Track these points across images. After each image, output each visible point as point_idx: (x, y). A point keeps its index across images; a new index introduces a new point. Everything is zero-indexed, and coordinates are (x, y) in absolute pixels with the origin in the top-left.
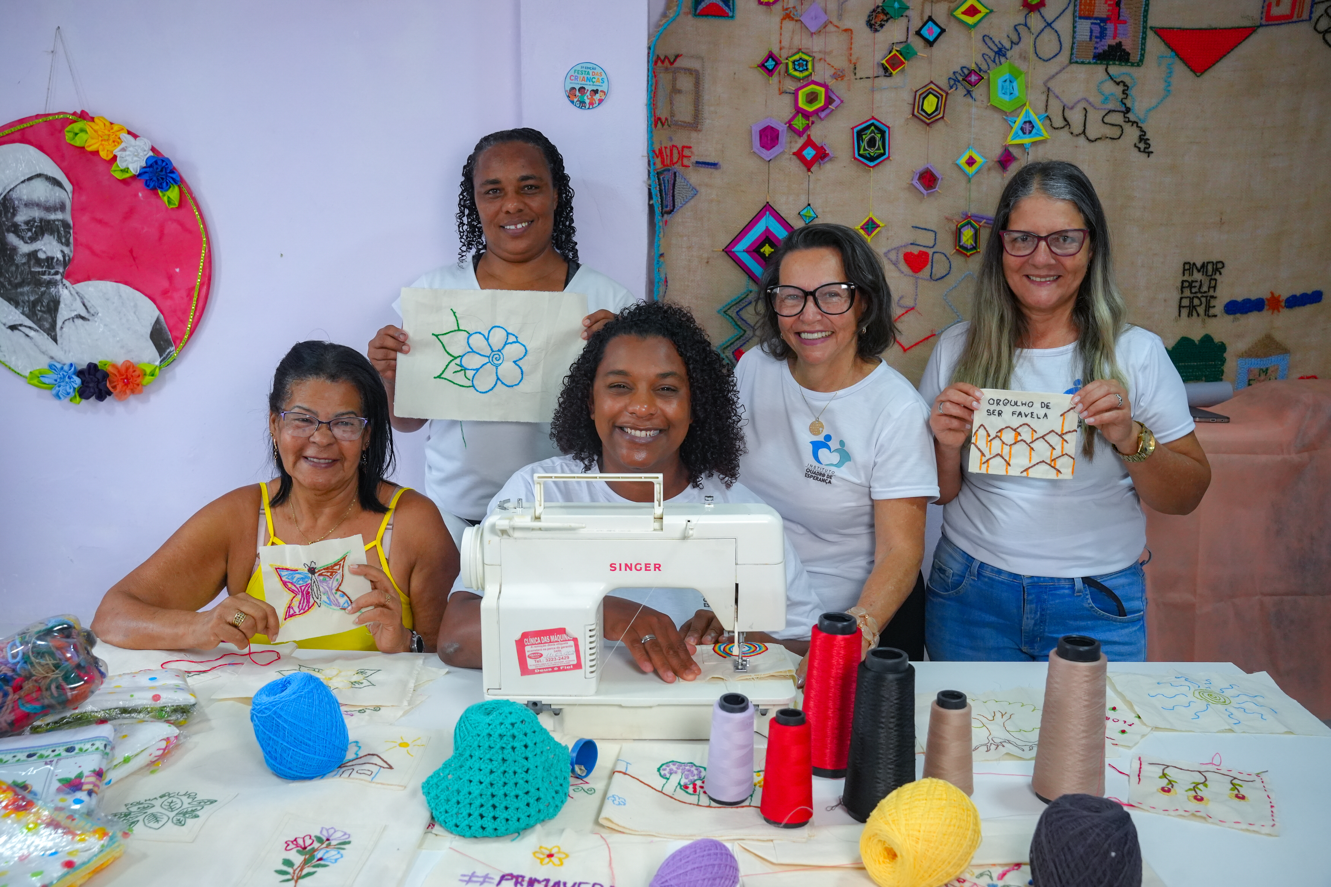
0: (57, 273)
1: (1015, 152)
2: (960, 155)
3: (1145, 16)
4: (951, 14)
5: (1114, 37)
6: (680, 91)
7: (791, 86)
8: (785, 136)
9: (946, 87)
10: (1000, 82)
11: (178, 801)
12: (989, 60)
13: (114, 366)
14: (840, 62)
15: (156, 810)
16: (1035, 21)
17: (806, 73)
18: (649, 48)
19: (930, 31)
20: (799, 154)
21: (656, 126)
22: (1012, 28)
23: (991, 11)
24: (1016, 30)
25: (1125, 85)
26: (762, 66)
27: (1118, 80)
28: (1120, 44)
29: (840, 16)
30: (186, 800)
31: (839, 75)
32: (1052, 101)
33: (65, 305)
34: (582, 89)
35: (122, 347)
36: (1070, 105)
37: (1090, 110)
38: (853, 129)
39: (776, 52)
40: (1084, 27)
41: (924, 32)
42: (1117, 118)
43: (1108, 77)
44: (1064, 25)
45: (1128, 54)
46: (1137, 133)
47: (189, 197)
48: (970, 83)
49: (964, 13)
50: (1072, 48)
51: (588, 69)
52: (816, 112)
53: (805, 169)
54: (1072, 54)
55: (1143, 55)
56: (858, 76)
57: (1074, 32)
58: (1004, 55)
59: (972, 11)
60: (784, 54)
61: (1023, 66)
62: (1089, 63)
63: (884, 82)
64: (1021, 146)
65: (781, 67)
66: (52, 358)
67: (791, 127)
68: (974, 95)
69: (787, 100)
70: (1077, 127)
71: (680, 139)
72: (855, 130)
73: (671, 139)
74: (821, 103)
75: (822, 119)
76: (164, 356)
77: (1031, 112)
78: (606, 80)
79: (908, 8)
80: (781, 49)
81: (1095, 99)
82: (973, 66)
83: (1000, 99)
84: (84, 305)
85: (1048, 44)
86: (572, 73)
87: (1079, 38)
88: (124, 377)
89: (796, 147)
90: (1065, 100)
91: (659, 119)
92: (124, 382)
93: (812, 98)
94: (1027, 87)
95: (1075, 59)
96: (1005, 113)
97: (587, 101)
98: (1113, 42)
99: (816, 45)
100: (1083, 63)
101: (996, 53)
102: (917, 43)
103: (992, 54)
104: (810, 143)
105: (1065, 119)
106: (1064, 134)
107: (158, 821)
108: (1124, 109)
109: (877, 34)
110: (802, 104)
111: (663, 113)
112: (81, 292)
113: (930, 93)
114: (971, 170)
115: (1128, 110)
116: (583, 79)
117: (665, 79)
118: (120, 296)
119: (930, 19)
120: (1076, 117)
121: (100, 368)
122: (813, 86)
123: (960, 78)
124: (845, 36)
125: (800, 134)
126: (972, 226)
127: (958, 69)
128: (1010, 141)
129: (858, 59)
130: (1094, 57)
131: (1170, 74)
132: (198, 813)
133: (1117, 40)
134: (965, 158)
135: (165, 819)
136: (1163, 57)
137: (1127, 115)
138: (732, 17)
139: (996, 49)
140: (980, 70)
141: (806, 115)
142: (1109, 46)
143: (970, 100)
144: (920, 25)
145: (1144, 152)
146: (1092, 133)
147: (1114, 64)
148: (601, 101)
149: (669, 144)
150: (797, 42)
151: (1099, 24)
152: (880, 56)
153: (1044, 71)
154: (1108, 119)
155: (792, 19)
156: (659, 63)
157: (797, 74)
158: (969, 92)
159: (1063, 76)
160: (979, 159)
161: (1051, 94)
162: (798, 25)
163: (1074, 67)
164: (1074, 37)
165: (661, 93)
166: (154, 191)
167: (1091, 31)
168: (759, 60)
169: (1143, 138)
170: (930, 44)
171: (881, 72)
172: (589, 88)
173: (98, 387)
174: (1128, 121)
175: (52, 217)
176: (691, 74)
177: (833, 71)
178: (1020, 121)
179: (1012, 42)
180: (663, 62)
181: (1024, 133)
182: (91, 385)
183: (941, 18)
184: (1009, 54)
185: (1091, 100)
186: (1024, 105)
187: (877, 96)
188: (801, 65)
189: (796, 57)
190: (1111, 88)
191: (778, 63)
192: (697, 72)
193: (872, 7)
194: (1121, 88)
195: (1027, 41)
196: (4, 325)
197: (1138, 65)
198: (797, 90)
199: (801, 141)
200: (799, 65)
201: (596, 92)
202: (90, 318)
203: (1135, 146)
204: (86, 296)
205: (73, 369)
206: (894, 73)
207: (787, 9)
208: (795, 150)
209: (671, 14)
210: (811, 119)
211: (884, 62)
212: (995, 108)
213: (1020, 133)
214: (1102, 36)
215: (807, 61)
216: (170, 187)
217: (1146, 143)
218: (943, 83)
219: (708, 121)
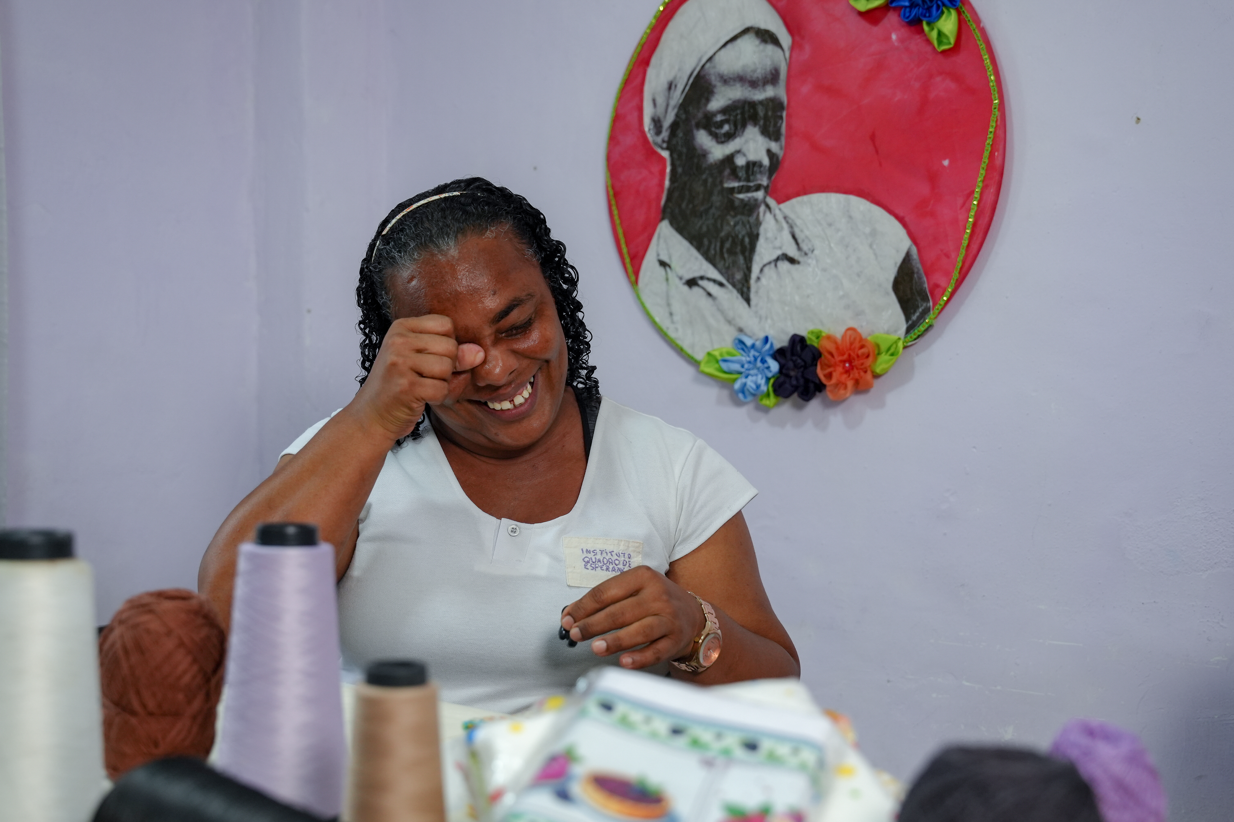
0: (758, 188)
13: (829, 338)
33: (767, 239)
35: (847, 307)
47: (973, 26)
66: (741, 330)
76: (914, 318)
84: (794, 237)
88: (845, 357)
92: (844, 367)
112: (792, 216)
118: (850, 217)
121: (808, 342)
166: (915, 24)
173: (803, 377)
175: (759, 95)
182: (792, 373)
196: (681, 278)
202: (801, 259)
204: (798, 222)
205: (768, 346)
216: (942, 13)
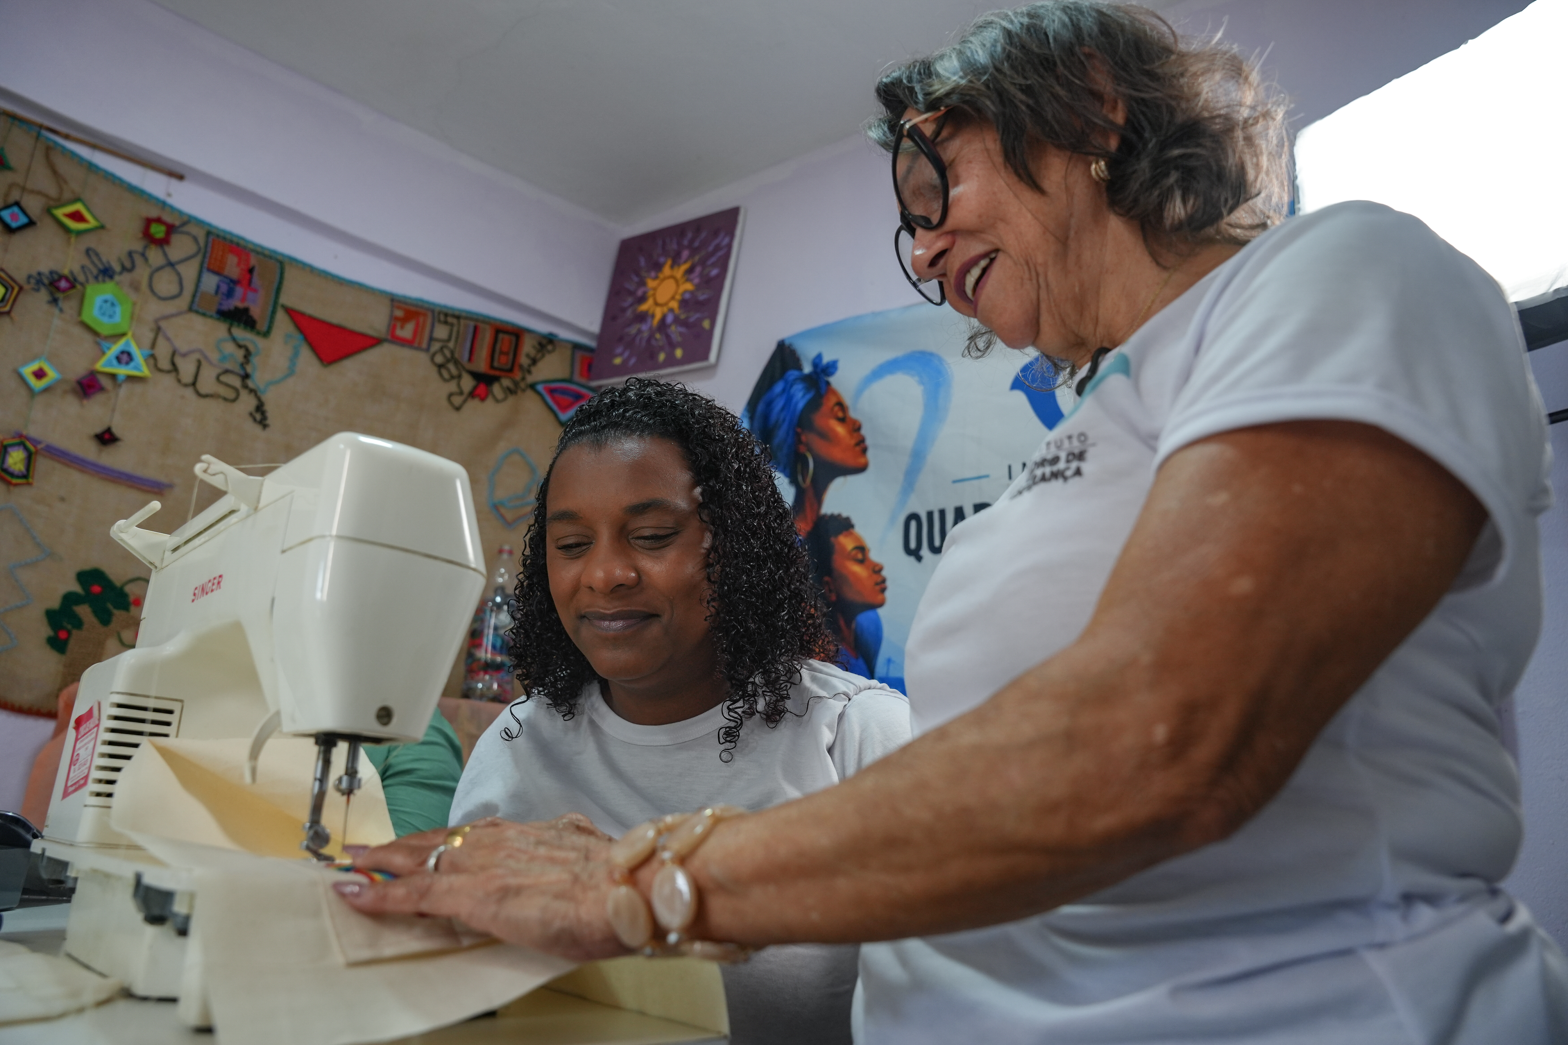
1: (105, 382)
2: (26, 363)
3: (278, 293)
4: (48, 211)
5: (242, 301)
9: (22, 283)
10: (99, 299)
12: (89, 275)
16: (155, 256)
19: (15, 218)
22: (125, 252)
23: (102, 227)
24: (131, 257)
25: (248, 351)
27: (241, 343)
28: (247, 309)
32: (161, 341)
36: (182, 351)
37: (204, 363)
40: (210, 282)
41: (7, 216)
42: (236, 382)
43: (229, 337)
44: (189, 271)
45: (255, 322)
46: (255, 402)
48: (58, 289)
49: (65, 215)
50: (194, 296)
54: (193, 302)
55: (270, 328)
57: (199, 281)
58: (111, 277)
59: (77, 216)
61: (132, 295)
62: (211, 317)
64: (113, 377)
68: (61, 304)
70: (186, 376)
77: (133, 344)
81: (214, 356)
82: (67, 274)
83: (93, 317)
85: (166, 284)
87: (203, 288)
90: (176, 345)
94: (133, 317)
95: (195, 308)
96: (99, 336)
98: (240, 305)
100: (203, 314)
101: (101, 271)
103: (95, 271)
105: (173, 364)
106: (168, 380)
108: (243, 373)
113: (7, 289)
114: (37, 385)
115: (247, 376)
119: (17, 204)
120: (187, 368)
123: (46, 281)
126: (26, 448)
127: (46, 271)
128: (100, 367)
130: (218, 313)
131: (296, 354)
133: (245, 305)
134: (35, 366)
136: (290, 337)
137: (245, 381)
140: (74, 279)
142: (236, 307)
143: (56, 311)
144: (3, 207)
145: (259, 423)
146: (203, 388)
147: (239, 326)
151: (227, 283)
153: (155, 309)
154: (224, 378)
158: (54, 299)
159: (180, 320)
160: (52, 374)
161: (161, 334)
163: (193, 315)
164: (197, 286)
167: (218, 287)
169: (260, 408)
170: (11, 231)
174: (245, 386)
178: (116, 348)
179: (123, 268)
181: (119, 363)
183: (33, 210)
184: (117, 278)
185: (207, 354)
186: (126, 334)
190: (230, 348)
194: (242, 352)
195: (142, 273)
197: (264, 336)
203: (251, 414)
212: (86, 327)
213: (115, 362)
214: (230, 294)
217: (263, 415)
218: (20, 277)
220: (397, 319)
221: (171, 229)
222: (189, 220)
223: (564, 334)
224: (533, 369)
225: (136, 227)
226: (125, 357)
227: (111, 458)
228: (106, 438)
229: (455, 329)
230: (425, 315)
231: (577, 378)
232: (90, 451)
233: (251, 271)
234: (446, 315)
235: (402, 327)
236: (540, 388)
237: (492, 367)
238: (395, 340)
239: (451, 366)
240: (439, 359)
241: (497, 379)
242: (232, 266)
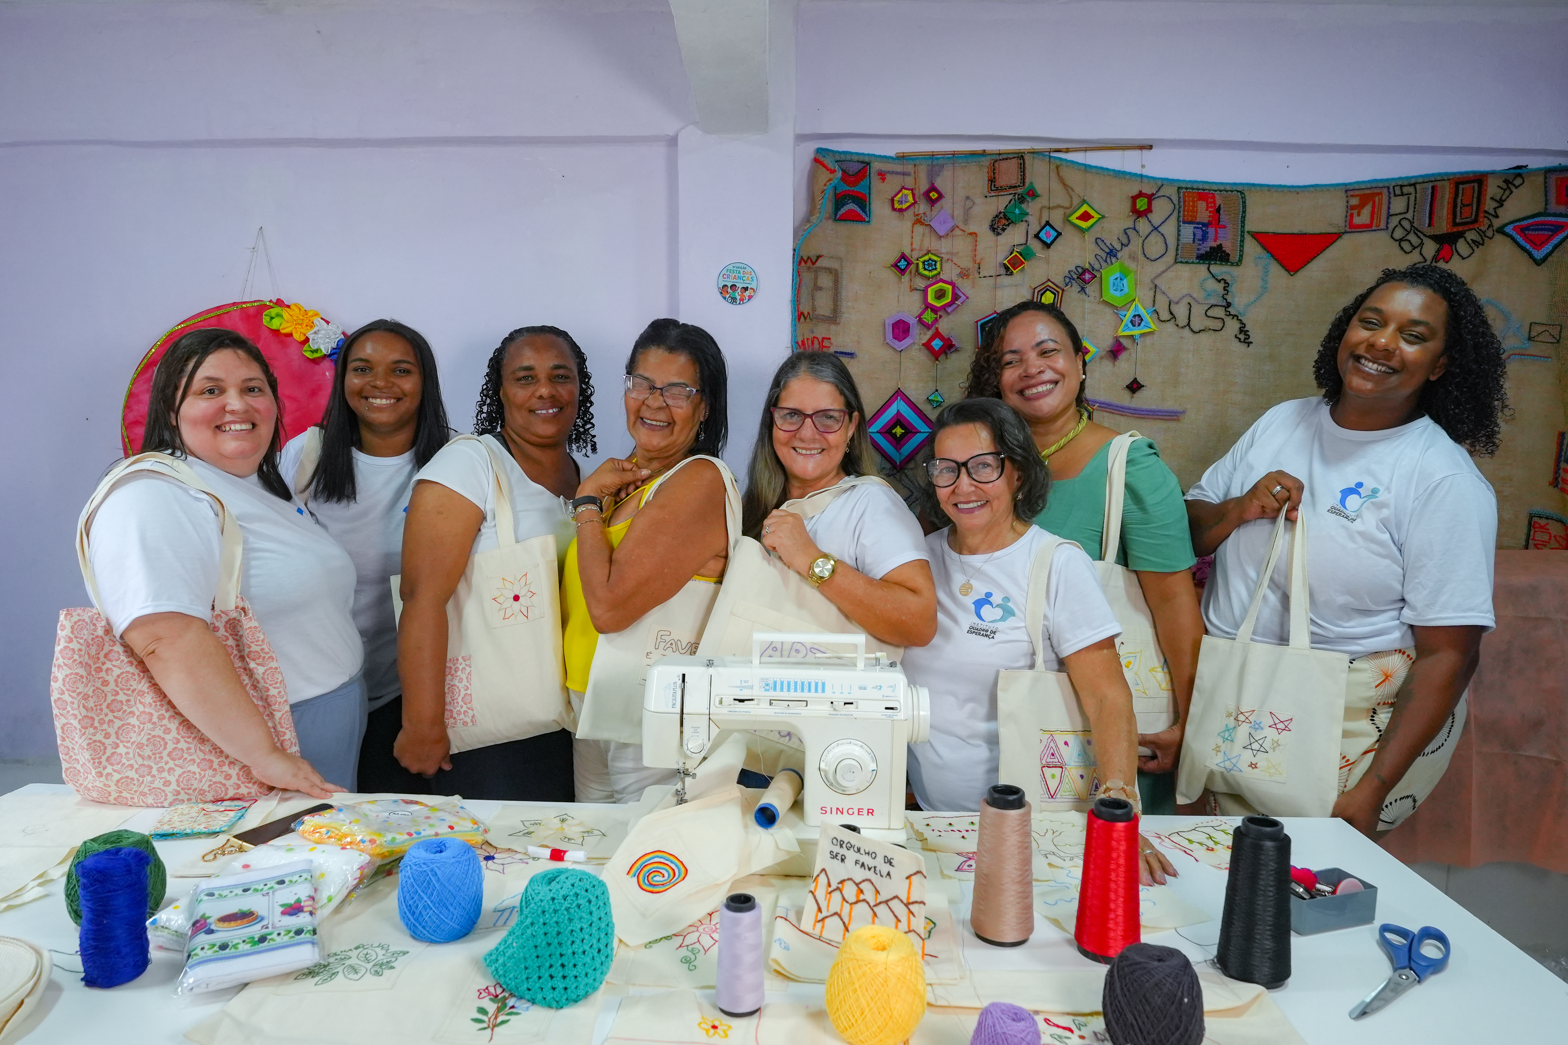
1: (1125, 342)
3: (1243, 222)
4: (1066, 220)
5: (1215, 241)
6: (820, 289)
7: (921, 284)
8: (916, 330)
9: (1062, 285)
10: (1111, 279)
11: (373, 953)
12: (1101, 260)
14: (966, 262)
15: (353, 961)
16: (1143, 225)
17: (935, 272)
18: (794, 250)
19: (1048, 234)
20: (928, 345)
21: (799, 320)
22: (1122, 231)
24: (1126, 233)
25: (1226, 282)
26: (895, 266)
27: (1220, 278)
28: (1220, 246)
29: (966, 221)
30: (381, 952)
31: (964, 274)
32: (1159, 297)
34: (733, 287)
36: (1176, 300)
37: (1194, 305)
38: (977, 322)
39: (907, 253)
40: (1188, 231)
41: (1042, 235)
42: (1219, 312)
43: (1210, 275)
44: (1170, 229)
45: (1228, 255)
46: (1238, 325)
48: (1084, 280)
49: (1077, 218)
50: (1177, 250)
51: (740, 268)
52: (944, 307)
53: (933, 358)
54: (1177, 255)
55: (1241, 256)
56: (982, 275)
57: (1179, 235)
58: (1115, 256)
59: (1086, 217)
60: (915, 255)
61: (1132, 266)
62: (1193, 263)
63: (1006, 280)
64: (1131, 337)
65: (913, 267)
67: (921, 321)
68: (1087, 290)
69: (917, 297)
70: (1182, 320)
71: (821, 331)
72: (979, 323)
73: (812, 332)
74: (948, 299)
75: (948, 314)
77: (1140, 306)
78: (755, 279)
79: (1028, 214)
80: (912, 250)
81: (1199, 295)
82: (1087, 266)
83: (1111, 294)
85: (1155, 246)
86: (724, 272)
87: (1183, 240)
89: (925, 338)
90: (1171, 296)
91: (802, 313)
93: (940, 295)
94: (1136, 284)
95: (1179, 259)
96: (1116, 308)
97: (738, 298)
98: (1214, 244)
99: (944, 246)
100: (1187, 263)
101: (1108, 254)
102: (1035, 245)
103: (1104, 255)
104: (937, 335)
105: (1171, 313)
106: (1170, 327)
107: (356, 973)
108: (1225, 304)
109: (999, 237)
110: (931, 300)
111: (805, 308)
113: (1048, 290)
115: (1229, 305)
116: (735, 278)
117: (807, 277)
119: (1048, 223)
120: (1181, 312)
122: (941, 284)
123: (1075, 277)
124: (970, 239)
125: (928, 327)
127: (1073, 268)
128: (1121, 332)
129: (982, 259)
130: (1197, 258)
131: (1266, 272)
132: (393, 964)
133: (1218, 243)
135: (364, 970)
136: (1259, 258)
137: (1228, 309)
138: (869, 222)
139: (1108, 251)
140: (1093, 269)
141: (935, 310)
142: (1211, 248)
143: (1084, 296)
144: (1038, 229)
145: (1244, 342)
146: (1196, 326)
147: (1215, 264)
148: (750, 297)
149: (810, 336)
150: (926, 245)
151: (1201, 228)
152: (1002, 256)
153: (1151, 270)
154: (1209, 313)
155: (922, 224)
156: (803, 264)
157: (926, 273)
158: (1083, 289)
159: (1170, 274)
161: (1158, 290)
162: (928, 230)
163: (1179, 266)
164: (1178, 240)
165: (804, 290)
167: (1194, 235)
168: (892, 261)
169: (1243, 330)
170: (1048, 246)
171: (1003, 271)
172: (740, 285)
174: (1229, 315)
176: (831, 273)
177: (959, 270)
178: (1130, 314)
179: (1122, 244)
180: (806, 262)
181: (1134, 326)
183: (1058, 223)
184: (1119, 255)
185: (1195, 296)
186: (1134, 300)
187: (999, 293)
188: (930, 265)
189: (926, 258)
190: (1212, 285)
191: (909, 263)
192: (836, 271)
193: (995, 213)
194: (1222, 285)
195: (1136, 243)
197: (1238, 265)
198: (927, 287)
199: (929, 334)
200: (928, 265)
201: (746, 289)
203: (1236, 336)
206: (1015, 272)
207: (918, 215)
208: (924, 342)
209: (814, 219)
210: (939, 313)
211: (1006, 262)
212: (1106, 303)
213: (1130, 325)
214: (1204, 238)
215: (936, 262)
217: (1246, 334)
218: (1059, 280)
219: (845, 316)
220: (1353, 208)
221: (1150, 198)
222: (1163, 183)
223: (1535, 163)
224: (1500, 211)
225: (1127, 206)
226: (1137, 320)
227: (1142, 400)
228: (1134, 387)
229: (1412, 198)
230: (1381, 194)
231: (1553, 207)
232: (1125, 399)
233: (1218, 210)
234: (1401, 186)
235: (1359, 215)
236: (1509, 229)
237: (1455, 224)
238: (1353, 228)
239: (1412, 237)
240: (1398, 234)
241: (1461, 235)
242: (1203, 213)
